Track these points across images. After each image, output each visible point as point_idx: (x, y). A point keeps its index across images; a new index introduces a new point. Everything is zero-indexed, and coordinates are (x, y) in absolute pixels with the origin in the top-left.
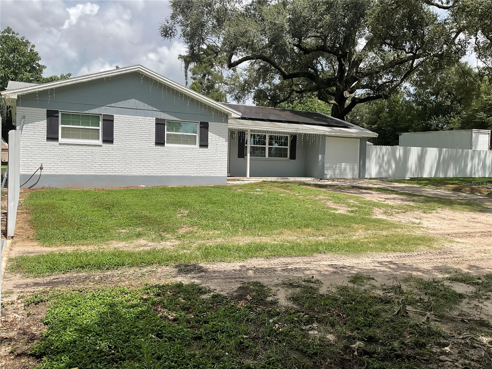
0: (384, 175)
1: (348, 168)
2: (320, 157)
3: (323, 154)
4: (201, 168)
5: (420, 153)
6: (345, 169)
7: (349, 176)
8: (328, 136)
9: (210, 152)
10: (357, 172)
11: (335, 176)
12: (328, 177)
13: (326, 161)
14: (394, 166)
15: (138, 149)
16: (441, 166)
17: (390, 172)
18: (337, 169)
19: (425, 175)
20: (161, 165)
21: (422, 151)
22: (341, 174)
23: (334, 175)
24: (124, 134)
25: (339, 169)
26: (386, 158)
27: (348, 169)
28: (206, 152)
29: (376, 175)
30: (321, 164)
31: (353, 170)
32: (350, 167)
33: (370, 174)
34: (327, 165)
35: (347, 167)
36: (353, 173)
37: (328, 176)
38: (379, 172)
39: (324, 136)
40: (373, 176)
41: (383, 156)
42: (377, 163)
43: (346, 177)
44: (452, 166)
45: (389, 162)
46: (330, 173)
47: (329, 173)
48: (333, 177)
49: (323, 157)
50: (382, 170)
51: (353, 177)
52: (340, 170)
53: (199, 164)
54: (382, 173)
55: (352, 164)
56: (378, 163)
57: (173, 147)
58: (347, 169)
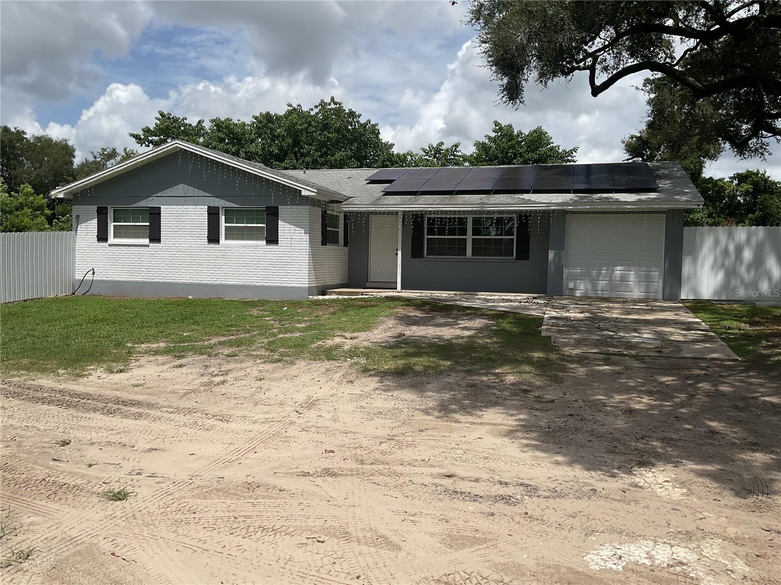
1: (632, 276)
2: (552, 254)
4: (268, 273)
6: (624, 279)
9: (281, 250)
11: (597, 294)
12: (578, 294)
13: (567, 261)
15: (187, 248)
17: (765, 286)
18: (601, 278)
20: (216, 269)
22: (612, 288)
23: (595, 289)
24: (172, 230)
25: (607, 279)
26: (748, 254)
27: (634, 278)
28: (276, 250)
29: (716, 294)
30: (554, 267)
32: (639, 275)
33: (696, 292)
34: (569, 270)
35: (629, 274)
36: (648, 287)
37: (578, 291)
38: (726, 287)
40: (707, 296)
41: (739, 249)
42: (720, 265)
43: (627, 296)
45: (758, 263)
46: (582, 287)
48: (591, 294)
49: (559, 255)
50: (735, 282)
51: (646, 296)
52: (611, 280)
53: (265, 268)
54: (735, 288)
57: (229, 245)
58: (631, 279)
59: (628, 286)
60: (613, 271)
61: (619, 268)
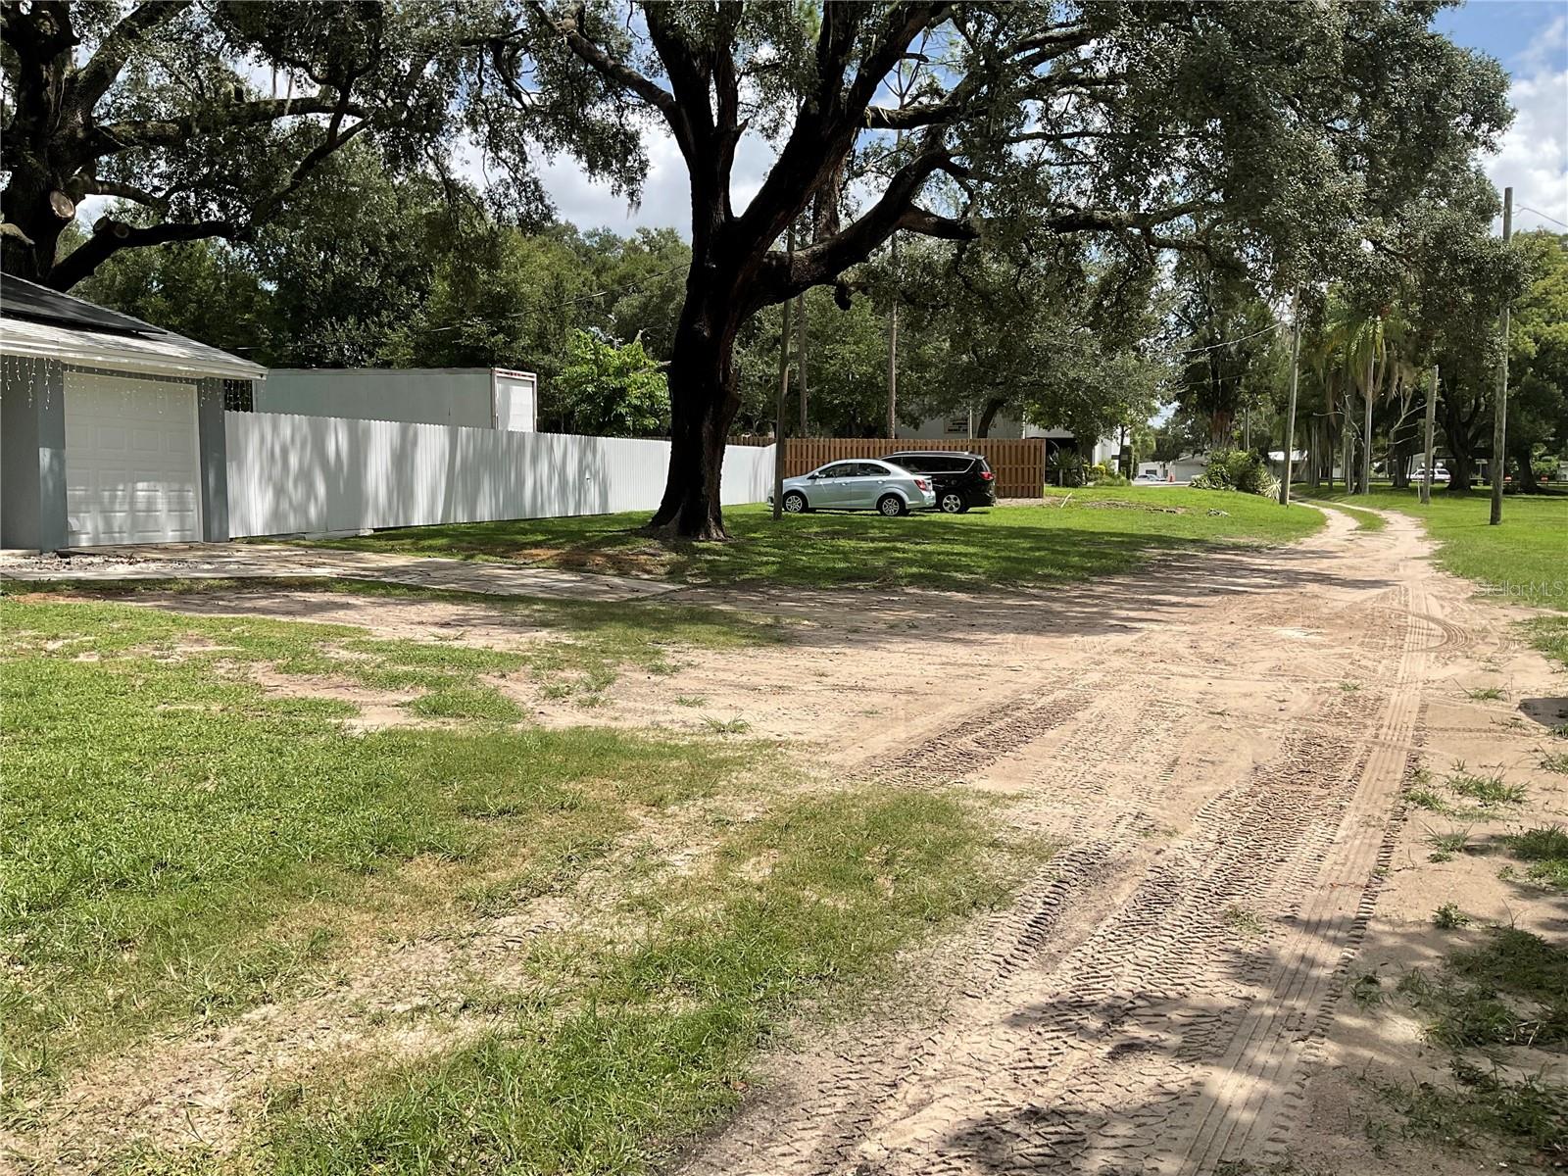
0: (292, 524)
1: (159, 501)
2: (45, 456)
3: (58, 444)
5: (397, 441)
6: (150, 508)
7: (169, 535)
8: (80, 369)
10: (195, 516)
11: (114, 539)
12: (84, 541)
13: (68, 472)
14: (321, 489)
16: (459, 486)
17: (313, 512)
18: (117, 507)
19: (419, 519)
21: (404, 434)
22: (135, 526)
23: (109, 531)
25: (126, 507)
26: (293, 461)
27: (161, 504)
29: (267, 525)
30: (50, 485)
31: (180, 507)
32: (169, 498)
33: (246, 524)
34: (75, 492)
35: (155, 497)
36: (182, 520)
37: (84, 537)
38: (276, 515)
39: (58, 367)
40: (258, 530)
41: (285, 452)
42: (267, 478)
43: (156, 538)
44: (486, 486)
45: (305, 476)
46: (89, 527)
47: (86, 528)
48: (104, 540)
49: (58, 456)
50: (285, 505)
51: (182, 536)
52: (133, 510)
54: (286, 517)
55: (176, 486)
56: (270, 478)
58: (160, 507)
59: (156, 518)
60: (135, 490)
61: (140, 485)
